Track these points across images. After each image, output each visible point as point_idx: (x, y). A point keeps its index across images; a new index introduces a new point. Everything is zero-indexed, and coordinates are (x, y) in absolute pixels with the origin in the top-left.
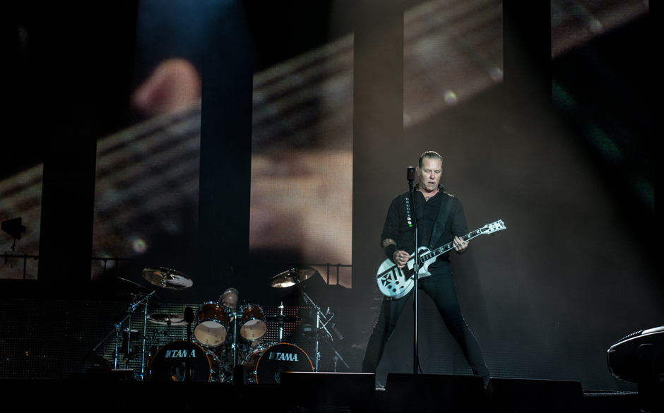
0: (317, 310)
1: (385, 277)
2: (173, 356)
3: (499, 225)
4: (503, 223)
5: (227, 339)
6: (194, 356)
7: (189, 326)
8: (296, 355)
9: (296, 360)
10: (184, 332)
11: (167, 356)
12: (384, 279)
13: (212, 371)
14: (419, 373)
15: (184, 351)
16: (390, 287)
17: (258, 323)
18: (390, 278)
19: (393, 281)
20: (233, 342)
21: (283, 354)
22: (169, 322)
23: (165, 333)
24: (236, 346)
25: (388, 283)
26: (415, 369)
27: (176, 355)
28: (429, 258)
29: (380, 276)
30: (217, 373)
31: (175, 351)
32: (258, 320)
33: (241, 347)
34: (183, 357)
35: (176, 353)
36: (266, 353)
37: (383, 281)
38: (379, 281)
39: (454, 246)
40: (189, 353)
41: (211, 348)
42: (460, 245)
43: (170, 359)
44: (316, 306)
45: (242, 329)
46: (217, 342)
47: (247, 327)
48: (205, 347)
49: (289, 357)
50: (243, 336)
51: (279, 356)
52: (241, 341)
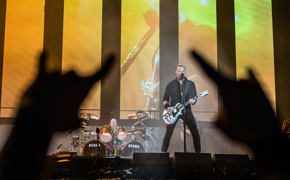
1: (166, 116)
2: (92, 146)
3: (206, 92)
4: (207, 91)
5: (112, 139)
6: (100, 146)
7: (98, 135)
8: (139, 146)
9: (139, 147)
10: (96, 137)
11: (89, 146)
12: (166, 117)
13: (107, 152)
14: (186, 152)
15: (96, 144)
16: (168, 120)
17: (124, 133)
18: (168, 117)
19: (169, 118)
20: (115, 141)
21: (134, 145)
22: (90, 133)
23: (89, 138)
25: (167, 119)
26: (185, 151)
28: (181, 108)
29: (164, 116)
30: (109, 152)
31: (92, 144)
32: (124, 132)
33: (118, 143)
34: (96, 147)
35: (93, 145)
36: (128, 145)
37: (165, 118)
38: (164, 118)
39: (190, 102)
40: (98, 145)
41: (106, 143)
42: (192, 102)
43: (91, 147)
44: (146, 127)
45: (118, 136)
46: (108, 141)
47: (120, 135)
48: (104, 143)
49: (136, 146)
50: (118, 138)
51: (132, 146)
52: (118, 140)
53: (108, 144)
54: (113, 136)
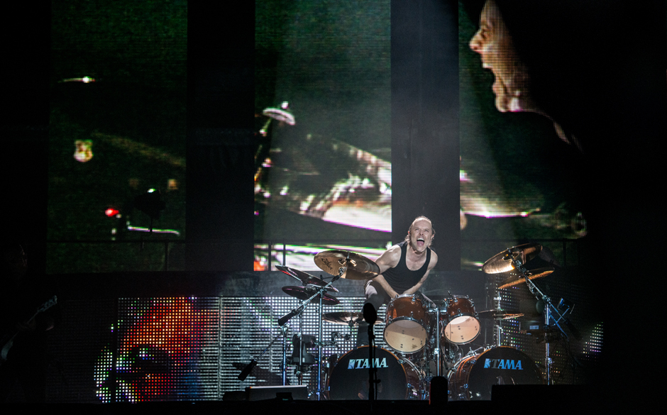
0: (544, 303)
2: (358, 367)
5: (427, 342)
13: (409, 385)
17: (468, 320)
20: (436, 347)
21: (503, 361)
24: (440, 351)
27: (361, 366)
31: (360, 361)
32: (468, 317)
33: (447, 353)
36: (481, 361)
41: (407, 356)
43: (354, 370)
44: (544, 297)
45: (447, 330)
46: (414, 347)
47: (454, 326)
48: (399, 355)
49: (510, 364)
50: (448, 338)
51: (498, 363)
52: (446, 344)
53: (416, 357)
54: (431, 330)
